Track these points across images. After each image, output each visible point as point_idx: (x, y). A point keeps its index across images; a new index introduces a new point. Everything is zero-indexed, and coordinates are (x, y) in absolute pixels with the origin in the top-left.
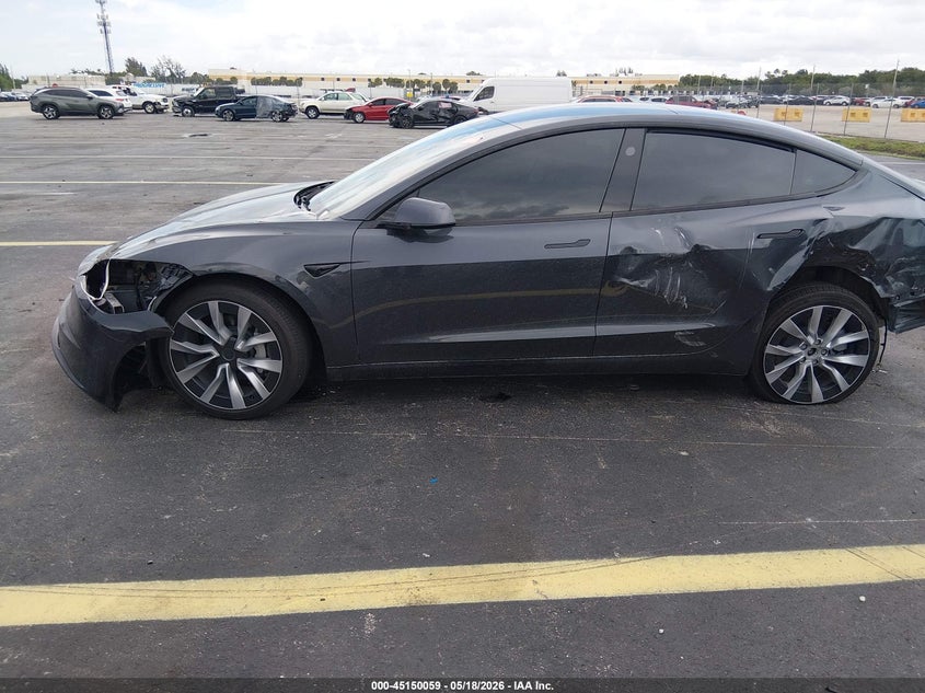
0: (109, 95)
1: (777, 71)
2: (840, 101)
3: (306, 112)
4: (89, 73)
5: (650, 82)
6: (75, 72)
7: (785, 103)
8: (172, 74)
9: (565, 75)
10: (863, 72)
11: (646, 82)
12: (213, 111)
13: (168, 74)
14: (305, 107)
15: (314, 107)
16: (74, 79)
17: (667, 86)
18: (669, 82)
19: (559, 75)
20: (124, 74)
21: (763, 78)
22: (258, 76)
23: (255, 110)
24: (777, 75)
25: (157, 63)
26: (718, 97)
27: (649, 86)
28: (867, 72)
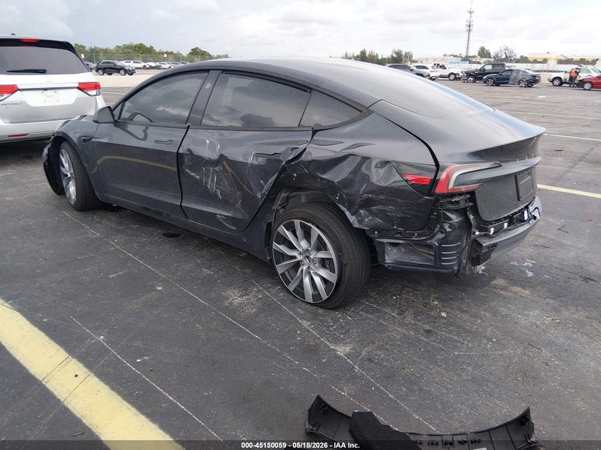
0: (427, 68)
3: (552, 81)
4: (454, 56)
6: (445, 56)
8: (507, 57)
12: (481, 79)
13: (504, 56)
14: (552, 77)
15: (559, 78)
16: (443, 59)
20: (474, 57)
22: (563, 58)
23: (508, 79)
25: (499, 50)
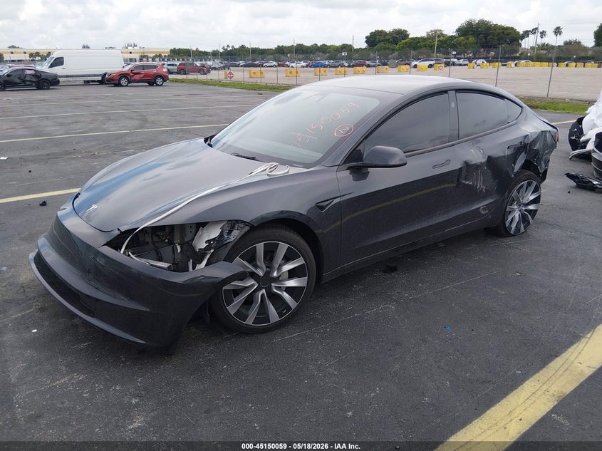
1: (228, 46)
2: (272, 64)
5: (152, 53)
7: (242, 66)
9: (88, 48)
10: (276, 47)
11: (148, 52)
17: (163, 55)
18: (164, 52)
19: (84, 47)
21: (221, 51)
24: (229, 49)
26: (204, 62)
27: (152, 55)
28: (279, 46)
